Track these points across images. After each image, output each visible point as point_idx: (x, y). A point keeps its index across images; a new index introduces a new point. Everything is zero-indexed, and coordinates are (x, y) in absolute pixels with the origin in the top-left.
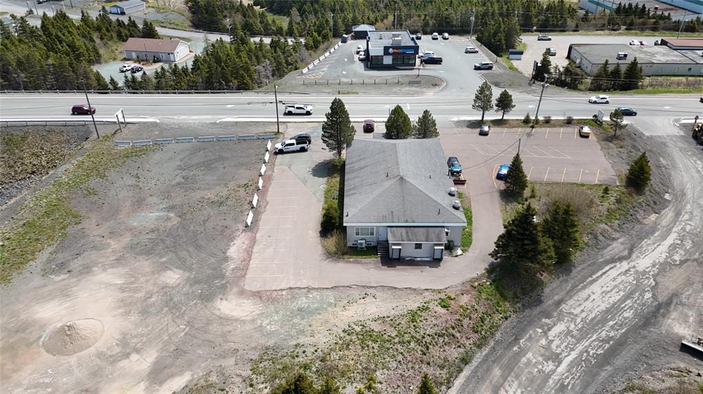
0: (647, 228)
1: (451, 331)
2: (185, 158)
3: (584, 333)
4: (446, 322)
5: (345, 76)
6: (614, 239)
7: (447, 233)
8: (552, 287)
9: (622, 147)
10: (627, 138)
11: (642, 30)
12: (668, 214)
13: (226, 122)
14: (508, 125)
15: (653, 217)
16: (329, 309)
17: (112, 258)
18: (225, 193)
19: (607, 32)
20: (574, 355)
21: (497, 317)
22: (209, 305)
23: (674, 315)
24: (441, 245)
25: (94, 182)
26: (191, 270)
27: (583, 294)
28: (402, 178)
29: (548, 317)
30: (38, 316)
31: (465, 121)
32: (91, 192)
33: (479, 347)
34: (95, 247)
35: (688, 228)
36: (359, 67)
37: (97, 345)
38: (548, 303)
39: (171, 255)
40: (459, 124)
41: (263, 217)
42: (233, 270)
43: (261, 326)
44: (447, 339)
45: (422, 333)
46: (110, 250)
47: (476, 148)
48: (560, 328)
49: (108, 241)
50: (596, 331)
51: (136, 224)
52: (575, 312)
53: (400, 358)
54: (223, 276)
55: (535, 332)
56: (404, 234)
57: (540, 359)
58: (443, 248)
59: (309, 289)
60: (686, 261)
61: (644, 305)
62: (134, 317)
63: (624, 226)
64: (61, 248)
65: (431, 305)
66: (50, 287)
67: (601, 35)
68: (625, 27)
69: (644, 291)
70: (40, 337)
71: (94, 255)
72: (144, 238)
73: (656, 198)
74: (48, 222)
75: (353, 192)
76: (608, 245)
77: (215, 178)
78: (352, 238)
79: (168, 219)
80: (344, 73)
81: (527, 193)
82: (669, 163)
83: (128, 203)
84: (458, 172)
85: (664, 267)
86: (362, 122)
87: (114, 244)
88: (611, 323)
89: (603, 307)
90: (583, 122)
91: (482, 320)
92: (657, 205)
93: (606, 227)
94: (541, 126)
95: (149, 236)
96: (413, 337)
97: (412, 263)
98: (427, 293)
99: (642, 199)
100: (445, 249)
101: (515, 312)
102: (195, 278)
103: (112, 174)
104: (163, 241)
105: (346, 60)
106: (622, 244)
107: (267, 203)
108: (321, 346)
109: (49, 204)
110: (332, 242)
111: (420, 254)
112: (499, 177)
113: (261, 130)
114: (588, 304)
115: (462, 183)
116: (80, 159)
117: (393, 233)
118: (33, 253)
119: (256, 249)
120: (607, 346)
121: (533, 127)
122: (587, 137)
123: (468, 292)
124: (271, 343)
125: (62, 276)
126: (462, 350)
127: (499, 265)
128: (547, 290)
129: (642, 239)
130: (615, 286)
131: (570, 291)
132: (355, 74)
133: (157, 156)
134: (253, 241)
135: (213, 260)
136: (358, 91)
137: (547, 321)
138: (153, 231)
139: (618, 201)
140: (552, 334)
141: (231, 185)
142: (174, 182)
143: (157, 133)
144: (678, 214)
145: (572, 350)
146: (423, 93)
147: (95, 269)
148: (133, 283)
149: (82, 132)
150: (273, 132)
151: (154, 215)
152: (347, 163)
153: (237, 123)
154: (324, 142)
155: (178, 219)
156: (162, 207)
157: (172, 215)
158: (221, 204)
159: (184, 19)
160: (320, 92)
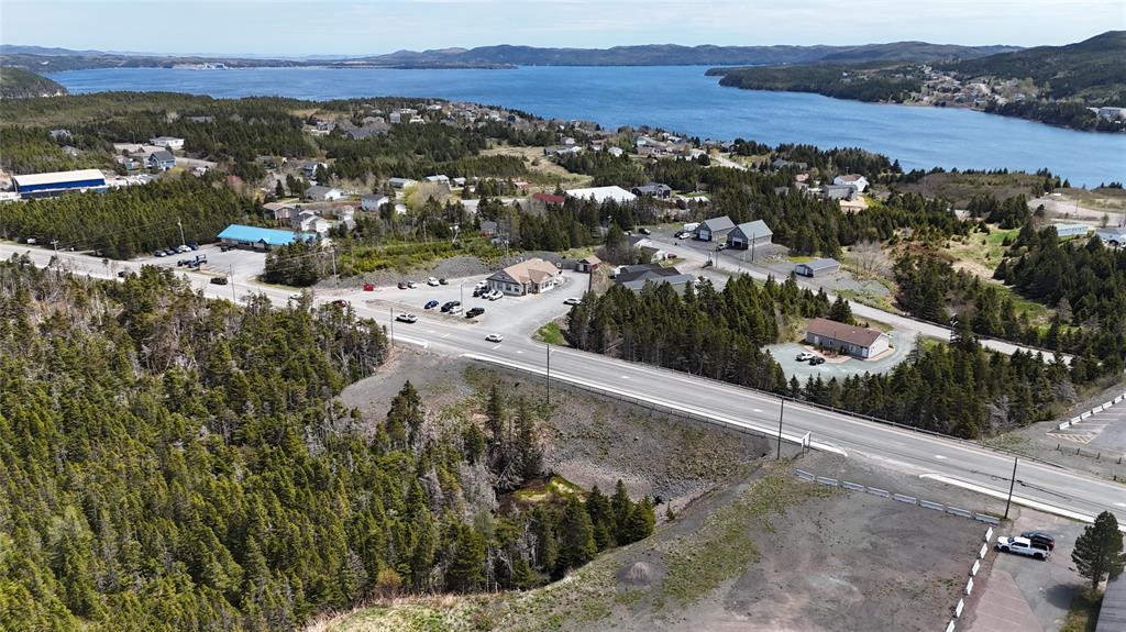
2: (874, 517)
13: (931, 480)
17: (790, 616)
18: (920, 583)
25: (772, 516)
32: (770, 529)
34: (772, 597)
46: (788, 606)
49: (787, 594)
51: (814, 585)
64: (742, 585)
66: (732, 624)
71: (772, 606)
72: (824, 606)
74: (729, 549)
77: (910, 557)
79: (851, 592)
83: (808, 555)
87: (795, 602)
103: (791, 511)
104: (844, 618)
107: (975, 617)
109: (729, 527)
113: (980, 506)
116: (760, 481)
118: (716, 580)
125: (743, 617)
133: (841, 504)
138: (833, 601)
141: (930, 575)
142: (860, 546)
143: (843, 471)
147: (773, 622)
149: (759, 445)
150: (997, 516)
151: (835, 581)
152: (1105, 603)
153: (947, 485)
154: (1075, 560)
155: (862, 597)
156: (844, 574)
157: (855, 589)
158: (915, 596)
159: (887, 293)
160: (1083, 469)
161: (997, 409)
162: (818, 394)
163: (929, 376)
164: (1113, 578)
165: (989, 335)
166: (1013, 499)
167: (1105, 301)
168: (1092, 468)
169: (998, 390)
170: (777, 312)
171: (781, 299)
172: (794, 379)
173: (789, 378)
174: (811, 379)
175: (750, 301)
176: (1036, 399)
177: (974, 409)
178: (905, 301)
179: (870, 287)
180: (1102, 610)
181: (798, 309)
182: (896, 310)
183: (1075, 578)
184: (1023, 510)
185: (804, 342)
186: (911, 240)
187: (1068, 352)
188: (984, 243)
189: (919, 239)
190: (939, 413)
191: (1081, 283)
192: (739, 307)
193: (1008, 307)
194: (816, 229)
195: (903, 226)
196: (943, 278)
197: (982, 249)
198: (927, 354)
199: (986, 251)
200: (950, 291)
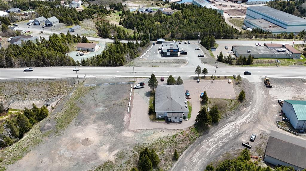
0: (242, 112)
1: (183, 140)
2: (107, 90)
3: (218, 141)
4: (182, 138)
5: (155, 59)
6: (232, 116)
7: (184, 114)
8: (212, 129)
9: (240, 87)
10: (242, 83)
11: (261, 38)
12: (249, 108)
13: (117, 77)
14: (206, 79)
15: (245, 109)
16: (152, 135)
17: (93, 121)
18: (120, 102)
19: (248, 39)
20: (214, 146)
21: (196, 137)
22: (120, 133)
23: (243, 136)
24: (182, 117)
25: (81, 98)
26: (114, 124)
27: (220, 131)
28: (171, 98)
29: (210, 137)
30: (77, 136)
31: (193, 77)
32: (82, 102)
33: (190, 144)
34: (87, 118)
35: (254, 112)
36: (159, 56)
37: (94, 143)
38: (210, 133)
39: (108, 120)
40: (191, 78)
41: (132, 109)
42: (125, 124)
43: (134, 139)
44: (182, 142)
45: (176, 140)
46: (91, 119)
47: (195, 87)
48: (212, 139)
49: (91, 116)
50: (221, 140)
51: (97, 111)
52: (217, 136)
53: (170, 146)
54: (123, 126)
55: (205, 141)
56: (172, 115)
57: (206, 147)
58: (182, 118)
59: (146, 129)
60: (250, 122)
61: (235, 134)
62: (102, 137)
63: (235, 112)
64: (78, 118)
65: (178, 134)
66: (78, 129)
67: (245, 40)
68: (255, 37)
69: (236, 130)
70: (79, 141)
71: (87, 120)
72: (100, 115)
73: (247, 103)
74: (72, 111)
75: (158, 102)
76: (230, 117)
77: (117, 97)
78: (157, 116)
79: (106, 110)
80: (154, 58)
81: (208, 102)
82: (254, 92)
83: (93, 105)
84: (189, 95)
85: (243, 124)
86: (160, 77)
87: (92, 117)
88: (226, 138)
89: (224, 134)
90: (230, 78)
91: (192, 137)
92: (246, 106)
93: (230, 112)
94: (217, 79)
95: (101, 115)
96: (173, 141)
97: (174, 122)
98: (177, 131)
99: (242, 103)
100: (183, 118)
101: (201, 136)
102: (116, 126)
103: (86, 96)
104: (105, 116)
105: (155, 53)
106: (234, 117)
107: (133, 105)
108: (150, 144)
109: (71, 105)
110: (152, 116)
111: (176, 120)
112: (201, 97)
113: (129, 80)
114: (221, 134)
115: (190, 99)
116: (75, 91)
117: (169, 114)
118: (71, 120)
119: (131, 118)
120: (223, 144)
121: (214, 79)
122: (230, 83)
123: (188, 130)
124: (137, 143)
125: (81, 126)
126: (186, 145)
127: (198, 123)
128: (210, 130)
129: (239, 116)
130: (229, 129)
131: (216, 130)
132: (158, 59)
133: (98, 90)
134: (130, 116)
135: (120, 122)
136: (159, 65)
137: (209, 138)
138: (102, 113)
139: (235, 104)
140: (210, 141)
141: (122, 99)
142: (105, 98)
143: (96, 81)
144: (252, 108)
145: (214, 145)
146: (180, 66)
147: (89, 124)
148: (100, 128)
149: (73, 81)
150: (133, 81)
151: (101, 109)
152: (156, 93)
153: (121, 78)
154: (149, 86)
155: (109, 110)
156: (103, 106)
157: (106, 109)
158: (120, 105)
159: (95, 32)
160: (146, 66)
161: (127, 57)
162: (85, 64)
163: (111, 53)
164: (156, 87)
165: (121, 39)
166: (135, 77)
167: (143, 27)
168: (148, 65)
169: (126, 52)
170: (67, 43)
171: (67, 39)
172: (77, 61)
173: (75, 61)
174: (82, 60)
175: (58, 41)
176: (135, 53)
177: (122, 58)
178: (100, 34)
179: (90, 32)
180: (156, 94)
181: (73, 41)
182: (99, 37)
183: (150, 89)
184: (137, 78)
185: (77, 50)
186: (97, 17)
187: (138, 40)
188: (115, 16)
189: (100, 17)
190: (115, 61)
191: (138, 23)
192: (56, 44)
193: (124, 31)
194: (71, 17)
195: (94, 14)
196: (108, 26)
197: (115, 17)
198: (109, 47)
199: (116, 18)
200: (110, 30)
